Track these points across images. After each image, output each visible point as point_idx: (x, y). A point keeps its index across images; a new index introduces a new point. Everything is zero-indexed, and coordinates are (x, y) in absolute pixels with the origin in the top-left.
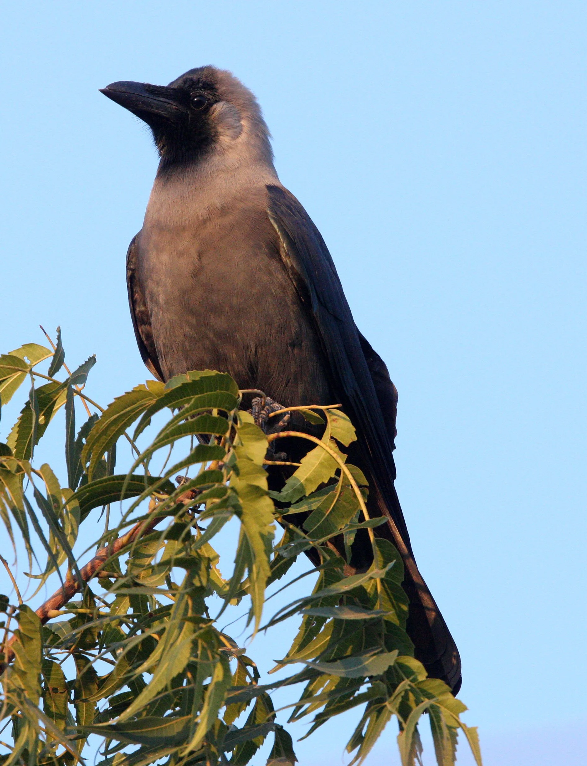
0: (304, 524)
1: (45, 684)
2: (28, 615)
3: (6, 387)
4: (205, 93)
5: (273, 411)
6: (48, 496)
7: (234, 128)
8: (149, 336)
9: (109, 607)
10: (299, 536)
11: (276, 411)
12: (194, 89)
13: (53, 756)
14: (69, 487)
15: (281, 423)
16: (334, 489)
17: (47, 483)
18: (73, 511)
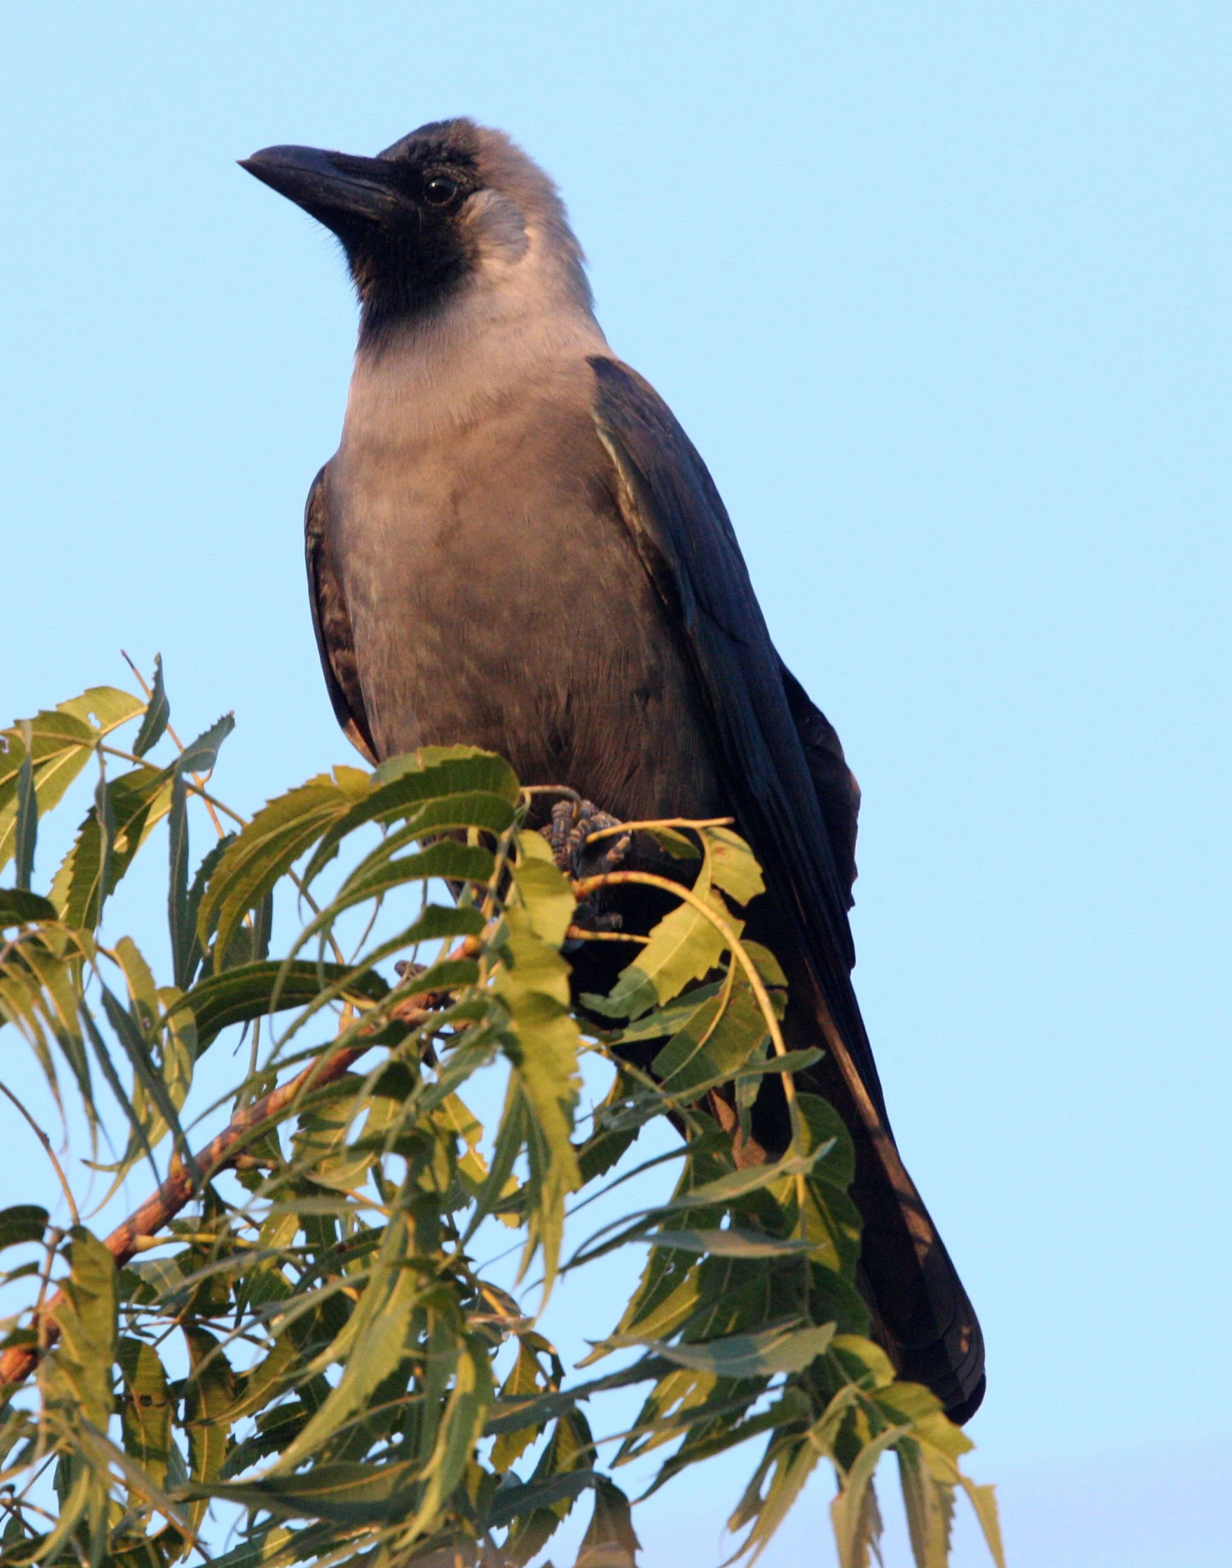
0: (653, 1063)
1: (127, 1388)
2: (88, 1248)
3: (51, 776)
4: (449, 170)
5: (595, 829)
6: (131, 1003)
7: (511, 242)
8: (351, 672)
9: (259, 1229)
10: (642, 1087)
11: (601, 829)
12: (430, 162)
13: (142, 1536)
14: (176, 983)
15: (611, 855)
16: (715, 992)
17: (129, 975)
18: (183, 1034)
